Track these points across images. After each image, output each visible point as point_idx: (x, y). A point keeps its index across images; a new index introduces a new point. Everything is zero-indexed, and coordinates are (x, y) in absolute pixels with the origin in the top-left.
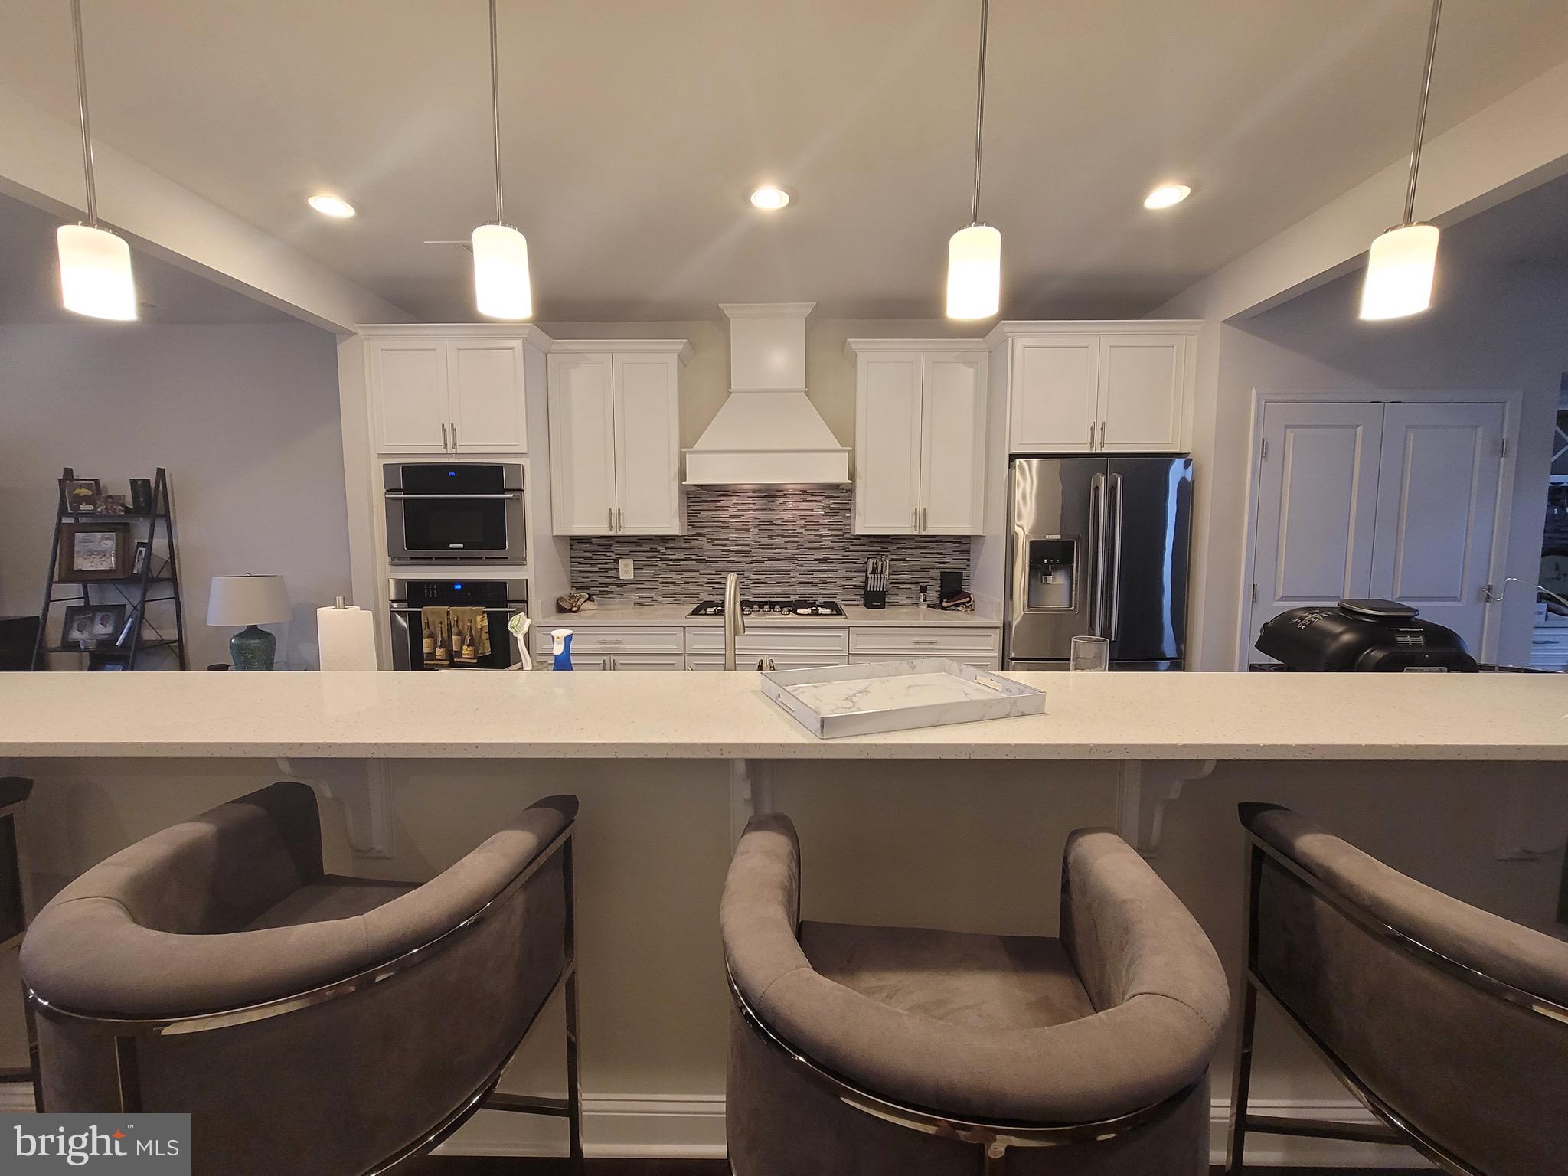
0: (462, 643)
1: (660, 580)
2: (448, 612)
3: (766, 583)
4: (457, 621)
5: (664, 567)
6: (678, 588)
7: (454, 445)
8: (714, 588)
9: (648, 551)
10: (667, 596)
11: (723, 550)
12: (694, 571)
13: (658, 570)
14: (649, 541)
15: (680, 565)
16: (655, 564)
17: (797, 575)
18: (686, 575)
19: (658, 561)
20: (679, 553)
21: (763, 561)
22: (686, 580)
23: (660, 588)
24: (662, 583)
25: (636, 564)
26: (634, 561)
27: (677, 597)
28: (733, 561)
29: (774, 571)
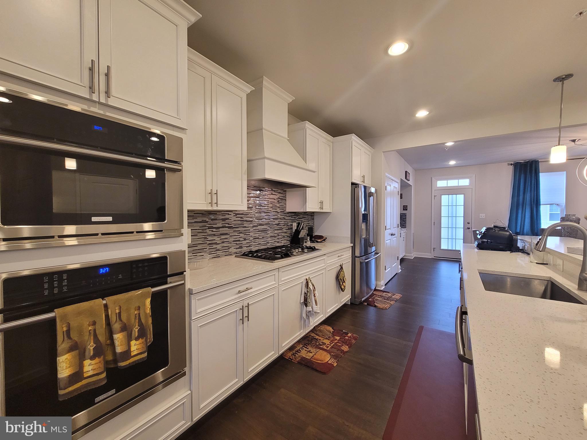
0: (129, 338)
1: (208, 242)
2: (106, 306)
3: (258, 238)
4: (120, 313)
5: (211, 233)
6: (218, 247)
7: (108, 93)
8: (237, 244)
9: (200, 222)
10: (212, 253)
11: (241, 221)
12: (226, 234)
13: (207, 235)
14: (201, 215)
15: (219, 231)
16: (205, 231)
17: (270, 233)
18: (223, 237)
19: (207, 229)
20: (219, 223)
21: (257, 226)
22: (223, 240)
23: (208, 248)
24: (210, 244)
25: (193, 232)
26: (191, 230)
27: (218, 253)
28: (245, 227)
29: (262, 231)
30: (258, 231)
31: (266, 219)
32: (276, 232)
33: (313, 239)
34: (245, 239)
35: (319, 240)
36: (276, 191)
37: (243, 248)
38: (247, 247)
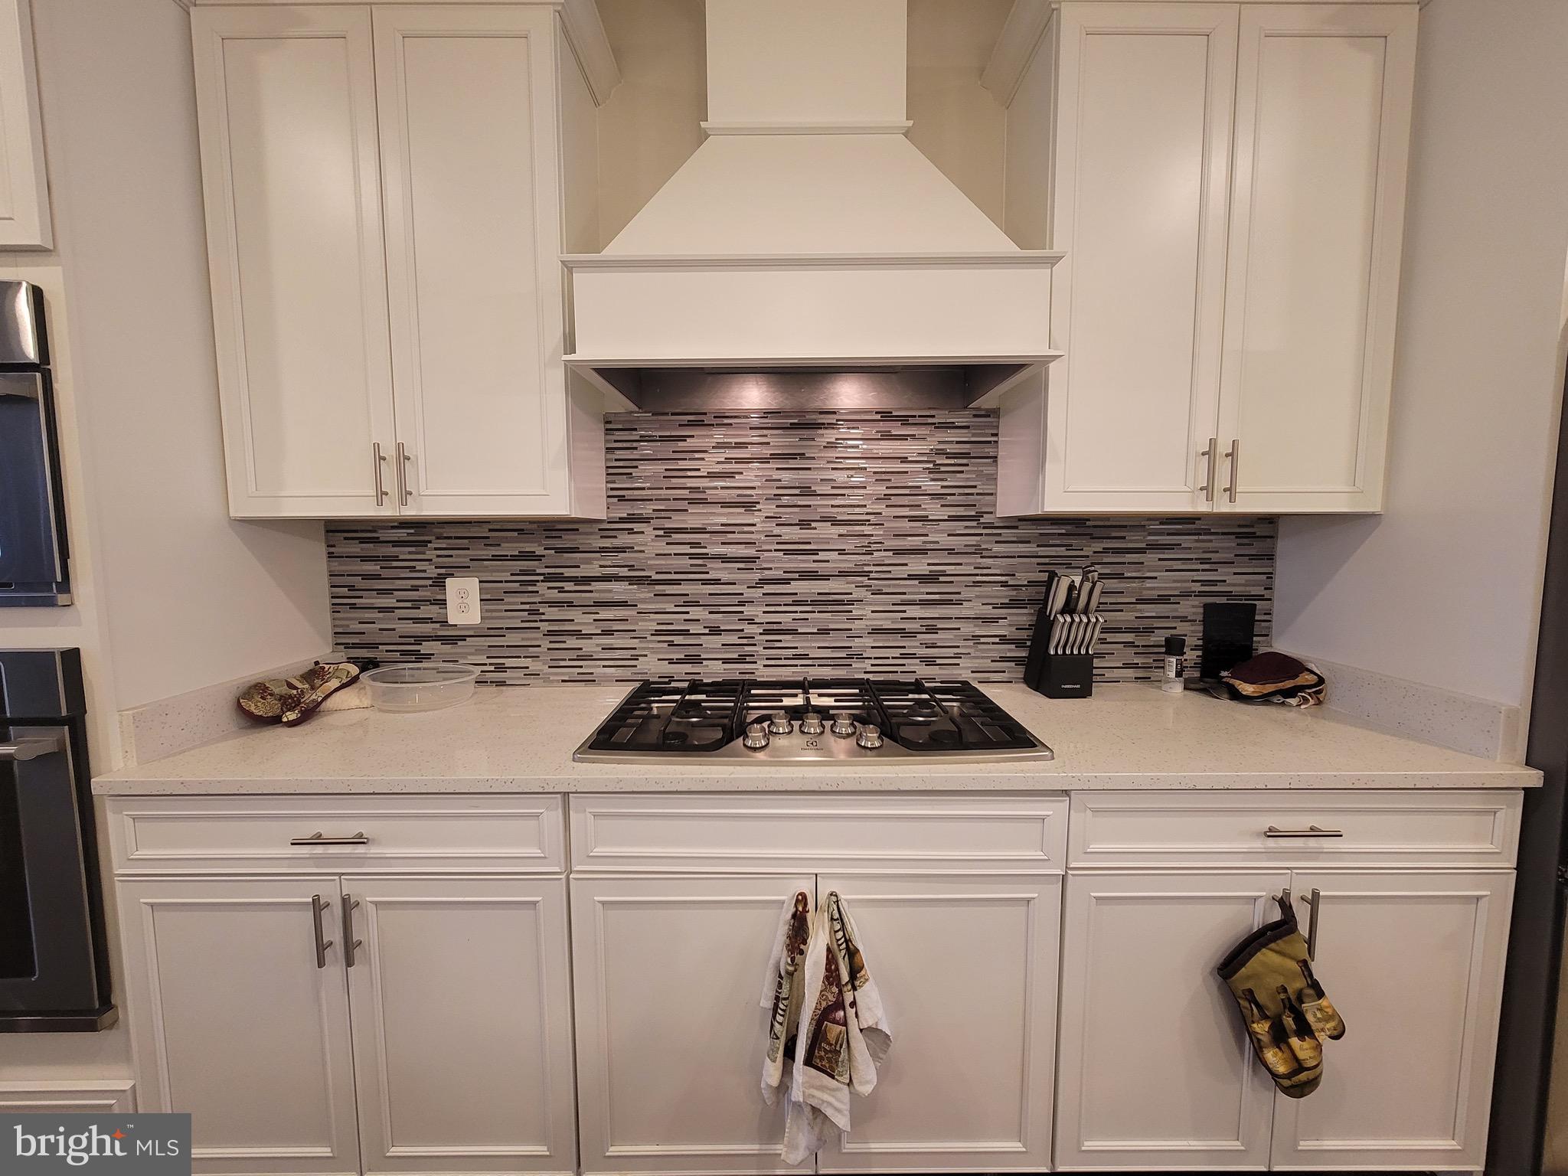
1: (545, 627)
3: (793, 632)
5: (554, 595)
6: (589, 646)
8: (671, 644)
9: (514, 558)
10: (562, 663)
11: (692, 556)
12: (623, 604)
13: (540, 603)
14: (516, 534)
15: (591, 592)
16: (530, 588)
17: (868, 614)
18: (606, 613)
19: (538, 581)
20: (589, 562)
21: (787, 581)
22: (607, 626)
23: (546, 644)
24: (550, 633)
25: (486, 589)
26: (480, 582)
27: (587, 667)
28: (717, 582)
29: (814, 603)
30: (789, 599)
31: (842, 552)
32: (913, 611)
33: (1224, 674)
34: (715, 631)
35: (1247, 689)
36: (918, 420)
37: (705, 663)
38: (726, 661)
